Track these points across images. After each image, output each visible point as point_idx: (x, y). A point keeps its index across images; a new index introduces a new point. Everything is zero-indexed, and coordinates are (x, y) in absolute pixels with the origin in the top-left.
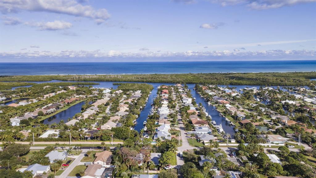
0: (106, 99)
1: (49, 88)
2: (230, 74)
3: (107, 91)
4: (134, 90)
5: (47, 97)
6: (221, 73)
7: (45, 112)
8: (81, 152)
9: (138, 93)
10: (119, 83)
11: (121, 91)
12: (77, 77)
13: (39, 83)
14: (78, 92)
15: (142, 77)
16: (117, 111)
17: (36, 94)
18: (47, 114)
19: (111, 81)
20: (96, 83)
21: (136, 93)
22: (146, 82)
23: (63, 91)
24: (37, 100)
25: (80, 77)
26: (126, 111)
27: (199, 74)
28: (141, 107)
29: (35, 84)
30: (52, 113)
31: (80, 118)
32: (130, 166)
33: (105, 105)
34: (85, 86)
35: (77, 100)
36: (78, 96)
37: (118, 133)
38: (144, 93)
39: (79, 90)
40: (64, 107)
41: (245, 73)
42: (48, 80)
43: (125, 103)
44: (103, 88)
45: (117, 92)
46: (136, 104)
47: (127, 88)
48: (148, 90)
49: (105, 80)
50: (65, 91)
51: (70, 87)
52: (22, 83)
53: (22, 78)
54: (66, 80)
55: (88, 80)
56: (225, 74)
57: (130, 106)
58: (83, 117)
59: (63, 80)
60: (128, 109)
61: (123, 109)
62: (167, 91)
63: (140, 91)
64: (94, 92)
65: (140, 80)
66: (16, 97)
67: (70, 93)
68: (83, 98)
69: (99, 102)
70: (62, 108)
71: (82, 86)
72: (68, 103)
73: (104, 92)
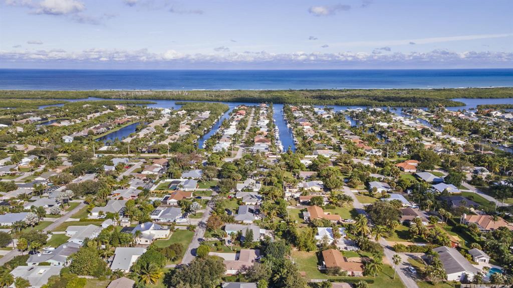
0: (165, 120)
1: (90, 107)
2: (348, 90)
3: (166, 111)
4: (201, 111)
5: (91, 118)
6: (335, 89)
7: (95, 131)
8: (140, 161)
9: (206, 114)
10: (183, 102)
11: (184, 112)
12: (125, 93)
13: (72, 101)
14: (128, 112)
15: (217, 94)
16: (177, 131)
17: (76, 115)
18: (98, 134)
19: (173, 99)
20: (152, 102)
21: (204, 114)
22: (222, 101)
23: (109, 111)
24: (80, 120)
25: (129, 93)
26: (187, 131)
27: (302, 90)
28: (206, 129)
29: (67, 102)
30: (103, 133)
31: (135, 137)
32: (182, 166)
33: (163, 127)
34: (136, 105)
35: (129, 121)
36: (130, 117)
37: (174, 148)
38: (215, 114)
39: (130, 110)
40: (115, 127)
41: (369, 90)
42: (83, 97)
43: (187, 124)
44: (160, 109)
45: (179, 112)
46: (199, 125)
47: (192, 108)
48: (220, 111)
49: (165, 98)
50: (112, 111)
51: (117, 106)
52: (49, 101)
53: (45, 94)
54: (109, 98)
55: (140, 98)
56: (341, 90)
57: (192, 127)
58: (138, 135)
59: (105, 98)
60: (189, 129)
61: (184, 130)
62: (244, 112)
63: (208, 112)
64: (149, 112)
65: (214, 98)
66: (51, 117)
67: (119, 114)
68: (135, 119)
69: (157, 123)
70: (112, 129)
71: (134, 105)
72: (119, 124)
73: (163, 112)
